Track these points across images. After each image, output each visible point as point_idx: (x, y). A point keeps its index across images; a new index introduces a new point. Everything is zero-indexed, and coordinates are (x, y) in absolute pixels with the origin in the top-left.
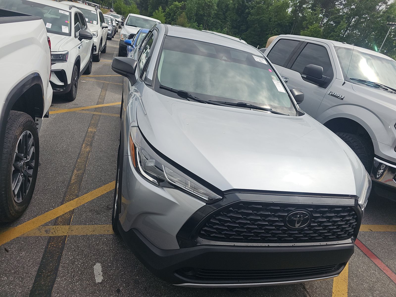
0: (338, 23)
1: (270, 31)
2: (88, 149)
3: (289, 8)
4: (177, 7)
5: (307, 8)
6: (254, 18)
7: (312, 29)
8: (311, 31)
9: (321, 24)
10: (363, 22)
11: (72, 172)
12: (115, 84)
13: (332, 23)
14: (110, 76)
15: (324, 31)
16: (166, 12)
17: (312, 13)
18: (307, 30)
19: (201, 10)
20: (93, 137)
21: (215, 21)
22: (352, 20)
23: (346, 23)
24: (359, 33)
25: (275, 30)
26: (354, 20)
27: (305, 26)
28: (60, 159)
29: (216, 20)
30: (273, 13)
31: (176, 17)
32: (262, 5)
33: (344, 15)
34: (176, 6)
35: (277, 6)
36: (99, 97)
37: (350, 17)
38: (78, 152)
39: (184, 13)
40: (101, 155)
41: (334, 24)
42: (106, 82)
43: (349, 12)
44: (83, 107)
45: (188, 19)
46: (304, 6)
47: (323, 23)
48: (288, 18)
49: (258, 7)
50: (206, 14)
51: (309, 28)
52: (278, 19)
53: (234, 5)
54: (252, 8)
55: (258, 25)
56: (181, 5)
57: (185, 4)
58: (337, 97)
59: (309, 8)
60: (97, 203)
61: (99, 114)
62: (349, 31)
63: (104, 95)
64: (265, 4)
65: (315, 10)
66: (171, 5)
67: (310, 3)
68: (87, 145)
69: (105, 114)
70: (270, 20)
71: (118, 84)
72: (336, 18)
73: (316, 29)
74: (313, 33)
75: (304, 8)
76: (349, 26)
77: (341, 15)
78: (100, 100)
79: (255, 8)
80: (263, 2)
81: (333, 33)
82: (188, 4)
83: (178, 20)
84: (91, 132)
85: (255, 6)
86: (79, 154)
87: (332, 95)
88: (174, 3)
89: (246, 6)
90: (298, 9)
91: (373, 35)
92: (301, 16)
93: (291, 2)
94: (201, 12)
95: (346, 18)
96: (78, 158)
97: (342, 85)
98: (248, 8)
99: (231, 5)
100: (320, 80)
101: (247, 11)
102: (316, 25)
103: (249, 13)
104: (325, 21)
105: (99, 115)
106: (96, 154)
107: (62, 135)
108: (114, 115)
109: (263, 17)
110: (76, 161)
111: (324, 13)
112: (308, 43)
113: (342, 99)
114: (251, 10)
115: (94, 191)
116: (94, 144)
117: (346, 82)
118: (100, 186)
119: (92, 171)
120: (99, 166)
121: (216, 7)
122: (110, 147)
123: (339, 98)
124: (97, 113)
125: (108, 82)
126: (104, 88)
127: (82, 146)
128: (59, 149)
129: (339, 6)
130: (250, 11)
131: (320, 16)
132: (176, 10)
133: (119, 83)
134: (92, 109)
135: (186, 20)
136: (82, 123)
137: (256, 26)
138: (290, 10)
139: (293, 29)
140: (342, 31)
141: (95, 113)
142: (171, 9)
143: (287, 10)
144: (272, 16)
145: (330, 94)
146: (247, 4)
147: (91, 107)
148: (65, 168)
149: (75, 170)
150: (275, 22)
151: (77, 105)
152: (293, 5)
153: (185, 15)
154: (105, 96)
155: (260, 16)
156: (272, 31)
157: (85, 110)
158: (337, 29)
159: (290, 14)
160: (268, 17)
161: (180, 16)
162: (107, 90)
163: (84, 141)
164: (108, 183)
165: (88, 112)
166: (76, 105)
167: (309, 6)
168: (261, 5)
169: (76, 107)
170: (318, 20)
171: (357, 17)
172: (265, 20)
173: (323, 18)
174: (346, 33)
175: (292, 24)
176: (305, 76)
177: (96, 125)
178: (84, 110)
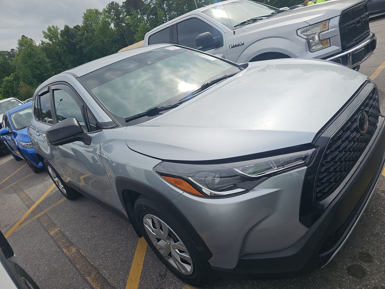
0: (156, 14)
1: (109, 51)
2: (74, 250)
3: (111, 25)
4: (10, 82)
5: (124, 16)
6: (89, 48)
7: (141, 30)
8: (141, 31)
9: (144, 22)
10: (172, 4)
11: (86, 282)
12: (24, 180)
13: (152, 16)
14: (9, 177)
15: (151, 26)
16: (2, 93)
17: (131, 18)
18: (139, 33)
19: (36, 70)
20: (64, 236)
21: (57, 72)
22: (164, 6)
23: (162, 10)
24: (176, 13)
25: (113, 48)
26: (165, 5)
27: (134, 31)
28: (57, 283)
29: (56, 70)
30: (101, 35)
31: (16, 91)
32: (87, 35)
33: (156, 6)
34: (8, 81)
35: (100, 28)
36: (23, 201)
37: (161, 5)
38: (67, 260)
39: (21, 83)
40: (93, 243)
41: (154, 16)
42: (13, 184)
43: (157, 2)
44: (17, 222)
45: (29, 85)
46: (121, 16)
47: (146, 20)
48: (116, 33)
49: (84, 39)
50: (43, 71)
51: (138, 31)
52: (109, 38)
53: (63, 48)
54: (81, 41)
55: (97, 52)
56: (12, 78)
57: (15, 74)
58: (238, 45)
59: (126, 15)
60: (147, 282)
61: (42, 213)
62: (168, 15)
63: (25, 196)
64: (89, 33)
65: (132, 14)
66: (2, 84)
67: (124, 11)
68: (68, 248)
69: (48, 209)
70: (103, 43)
71: (26, 177)
72: (152, 11)
73: (144, 28)
74: (144, 32)
75: (122, 18)
76: (165, 12)
77: (153, 6)
78: (27, 203)
79: (83, 40)
80: (85, 32)
81: (159, 23)
82: (18, 73)
83: (20, 92)
84: (57, 234)
85: (81, 39)
86: (70, 260)
87: (232, 47)
88: (4, 79)
89: (74, 43)
90: (118, 21)
91: (186, 8)
92: (124, 25)
93: (108, 19)
94: (38, 72)
95: (159, 7)
96: (75, 266)
97: (234, 34)
98: (77, 44)
99: (60, 50)
100: (214, 43)
101: (78, 47)
102: (142, 25)
103: (81, 48)
104: (145, 18)
105: (44, 214)
106: (87, 246)
107: (29, 262)
108: (59, 202)
109: (95, 43)
110: (76, 269)
111: (140, 13)
112: (177, 24)
113: (243, 44)
114: (80, 44)
115: (130, 275)
116: (74, 241)
117: (234, 30)
118: (129, 267)
119: (104, 262)
120: (105, 252)
121: (48, 60)
122: (93, 229)
123: (240, 45)
124: (39, 215)
125: (15, 183)
126: (17, 190)
127: (63, 253)
128: (43, 275)
129: (147, 1)
130: (81, 46)
131: (139, 16)
132: (10, 85)
133: (27, 175)
134: (29, 215)
135: (29, 87)
136: (34, 235)
137: (95, 54)
138: (112, 26)
139: (127, 39)
140: (163, 18)
141: (37, 216)
142: (5, 86)
143: (110, 27)
144: (103, 38)
145: (230, 47)
146: (73, 41)
147: (25, 215)
148: (74, 285)
149: (87, 277)
150: (108, 42)
151: (9, 225)
152: (111, 21)
153: (24, 83)
154: (27, 196)
155: (93, 44)
156: (112, 50)
157: (24, 222)
158: (159, 19)
159: (115, 28)
160: (100, 41)
161: (19, 87)
162: (22, 190)
163: (59, 247)
164: (133, 258)
165: (29, 221)
166: (6, 226)
167: (125, 14)
168: (85, 35)
169: (10, 228)
170: (140, 20)
171: (166, 2)
172: (98, 45)
173: (143, 17)
174: (167, 18)
175: (122, 35)
176: (201, 47)
177: (53, 225)
178: (21, 223)
